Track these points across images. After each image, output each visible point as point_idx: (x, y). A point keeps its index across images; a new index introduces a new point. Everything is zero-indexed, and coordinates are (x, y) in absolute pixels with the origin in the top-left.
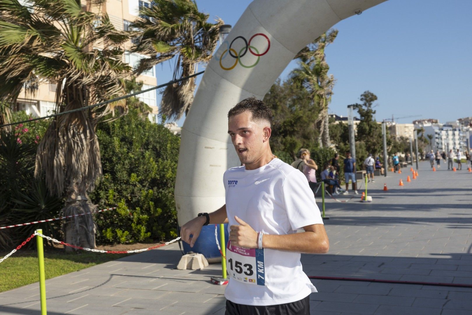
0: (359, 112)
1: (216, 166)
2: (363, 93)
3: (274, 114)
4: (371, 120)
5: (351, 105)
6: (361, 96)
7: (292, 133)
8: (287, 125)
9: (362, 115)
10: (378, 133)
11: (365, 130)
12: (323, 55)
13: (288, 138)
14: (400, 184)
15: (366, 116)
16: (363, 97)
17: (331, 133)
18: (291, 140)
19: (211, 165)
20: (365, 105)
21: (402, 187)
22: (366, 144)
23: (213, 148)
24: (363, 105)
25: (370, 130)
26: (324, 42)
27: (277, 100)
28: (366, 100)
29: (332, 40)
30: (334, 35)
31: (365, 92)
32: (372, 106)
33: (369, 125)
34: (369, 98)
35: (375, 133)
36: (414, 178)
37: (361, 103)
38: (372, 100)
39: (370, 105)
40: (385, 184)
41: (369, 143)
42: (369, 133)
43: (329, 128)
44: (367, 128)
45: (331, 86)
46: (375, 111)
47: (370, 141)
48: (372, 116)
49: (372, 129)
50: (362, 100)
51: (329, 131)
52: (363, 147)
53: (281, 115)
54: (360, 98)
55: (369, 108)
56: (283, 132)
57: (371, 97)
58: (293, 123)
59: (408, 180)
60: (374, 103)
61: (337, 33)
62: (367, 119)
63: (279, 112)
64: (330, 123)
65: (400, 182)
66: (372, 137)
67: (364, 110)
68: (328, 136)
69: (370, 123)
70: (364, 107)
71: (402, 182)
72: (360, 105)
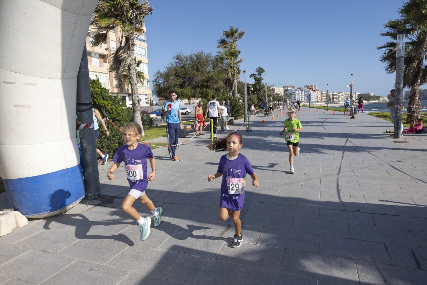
0: (255, 78)
1: (23, 106)
2: (257, 68)
3: (196, 74)
4: (261, 83)
5: (245, 71)
6: (256, 69)
7: (207, 87)
8: (204, 82)
9: (256, 80)
10: (264, 90)
11: (257, 88)
12: (235, 46)
13: (204, 90)
14: (273, 119)
15: (258, 81)
16: (257, 70)
17: (239, 89)
18: (205, 91)
19: (15, 106)
20: (258, 74)
21: (274, 120)
22: (257, 96)
23: (15, 83)
24: (257, 74)
25: (260, 88)
26: (236, 38)
27: (199, 65)
28: (259, 72)
29: (240, 38)
30: (241, 35)
31: (259, 67)
32: (262, 75)
33: (259, 86)
34: (260, 71)
35: (262, 90)
36: (281, 114)
37: (256, 73)
38: (262, 72)
39: (261, 75)
40: (263, 119)
41: (259, 96)
42: (259, 91)
43: (237, 87)
44: (258, 87)
45: (239, 64)
46: (263, 78)
47: (259, 94)
48: (261, 81)
49: (261, 88)
50: (256, 71)
51: (237, 88)
52: (255, 97)
53: (200, 74)
54: (256, 70)
55: (260, 76)
56: (201, 86)
57: (262, 70)
58: (207, 80)
59: (277, 116)
60: (263, 74)
61: (244, 33)
62: (259, 82)
63: (199, 73)
64: (238, 84)
65: (273, 117)
66: (260, 92)
67: (257, 77)
68: (236, 91)
69: (260, 85)
70: (257, 76)
71: (274, 117)
72: (255, 74)
